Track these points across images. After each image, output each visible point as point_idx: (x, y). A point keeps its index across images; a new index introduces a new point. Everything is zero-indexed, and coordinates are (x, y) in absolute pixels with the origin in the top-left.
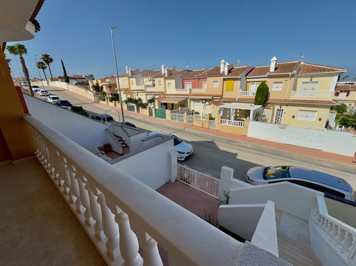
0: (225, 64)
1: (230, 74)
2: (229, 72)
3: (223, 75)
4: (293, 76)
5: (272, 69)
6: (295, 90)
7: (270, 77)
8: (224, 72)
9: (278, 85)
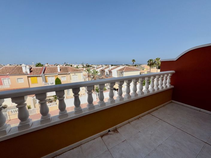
0: (26, 67)
1: (32, 73)
2: (31, 71)
3: (26, 74)
4: (69, 74)
6: (71, 79)
7: (59, 74)
8: (26, 72)
9: (64, 78)
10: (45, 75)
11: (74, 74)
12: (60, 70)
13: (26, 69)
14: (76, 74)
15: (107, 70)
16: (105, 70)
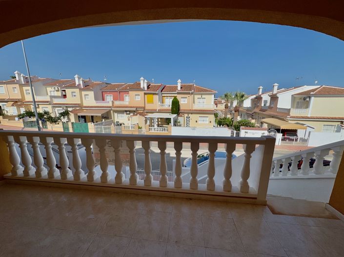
0: (144, 81)
1: (149, 89)
2: (148, 87)
3: (143, 90)
4: (192, 94)
5: (179, 88)
6: (194, 103)
7: (178, 93)
8: (144, 87)
9: (184, 99)
10: (163, 95)
11: (200, 96)
12: (181, 88)
13: (144, 84)
14: (203, 96)
15: (266, 97)
16: (262, 96)
